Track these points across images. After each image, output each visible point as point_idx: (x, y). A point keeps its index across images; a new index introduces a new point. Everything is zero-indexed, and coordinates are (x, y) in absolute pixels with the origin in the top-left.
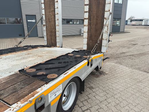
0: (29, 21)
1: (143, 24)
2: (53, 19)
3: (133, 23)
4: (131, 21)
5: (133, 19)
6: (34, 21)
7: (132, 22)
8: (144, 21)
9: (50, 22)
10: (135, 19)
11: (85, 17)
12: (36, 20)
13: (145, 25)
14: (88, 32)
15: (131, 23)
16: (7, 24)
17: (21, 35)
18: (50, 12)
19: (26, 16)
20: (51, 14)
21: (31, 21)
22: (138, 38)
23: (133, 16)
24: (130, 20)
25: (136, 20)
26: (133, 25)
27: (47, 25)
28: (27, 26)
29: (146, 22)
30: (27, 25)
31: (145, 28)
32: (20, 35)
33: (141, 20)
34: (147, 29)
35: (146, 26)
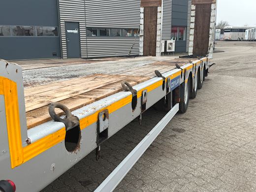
0: (69, 31)
1: (246, 37)
2: (154, 29)
3: (227, 35)
4: (223, 31)
5: (226, 27)
6: (76, 31)
7: (225, 33)
8: (247, 31)
9: (150, 32)
10: (229, 27)
11: (191, 27)
12: (79, 31)
13: (249, 41)
14: (194, 41)
15: (222, 35)
16: (36, 36)
17: (56, 55)
18: (150, 22)
19: (65, 24)
20: (152, 24)
21: (71, 31)
22: (239, 57)
23: (224, 21)
24: (220, 30)
25: (232, 30)
26: (227, 40)
27: (145, 36)
28: (66, 40)
29: (252, 33)
30: (66, 38)
31: (249, 45)
32: (54, 55)
33: (242, 30)
34: (253, 46)
35: (252, 41)
